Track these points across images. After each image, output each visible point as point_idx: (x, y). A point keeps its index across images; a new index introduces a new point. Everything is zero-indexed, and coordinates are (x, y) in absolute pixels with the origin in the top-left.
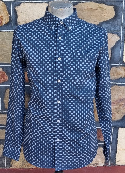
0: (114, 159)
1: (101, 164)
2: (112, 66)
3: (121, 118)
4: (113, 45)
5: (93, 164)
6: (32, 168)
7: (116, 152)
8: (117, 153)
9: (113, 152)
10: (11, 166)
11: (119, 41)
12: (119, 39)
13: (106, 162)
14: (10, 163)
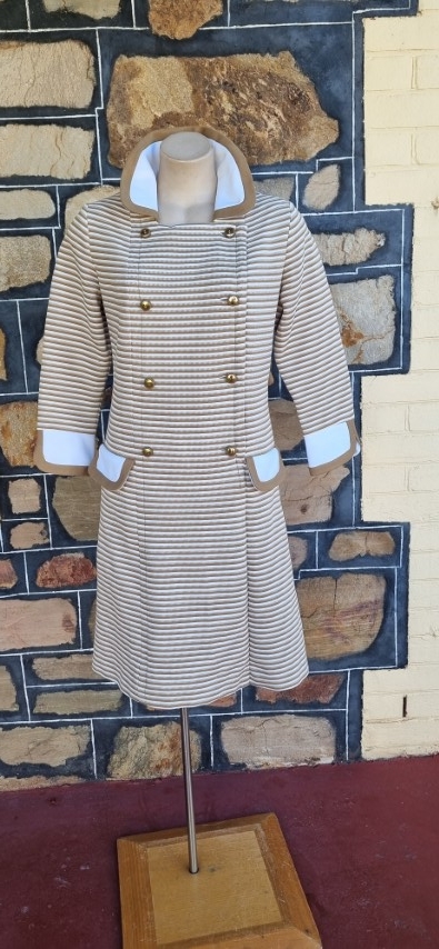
0: (356, 744)
1: (327, 759)
2: (337, 533)
3: (367, 646)
4: (335, 486)
5: (306, 761)
6: (160, 779)
7: (361, 728)
8: (364, 731)
9: (354, 727)
10: (109, 776)
11: (350, 476)
12: (348, 472)
13: (339, 753)
14: (106, 770)
